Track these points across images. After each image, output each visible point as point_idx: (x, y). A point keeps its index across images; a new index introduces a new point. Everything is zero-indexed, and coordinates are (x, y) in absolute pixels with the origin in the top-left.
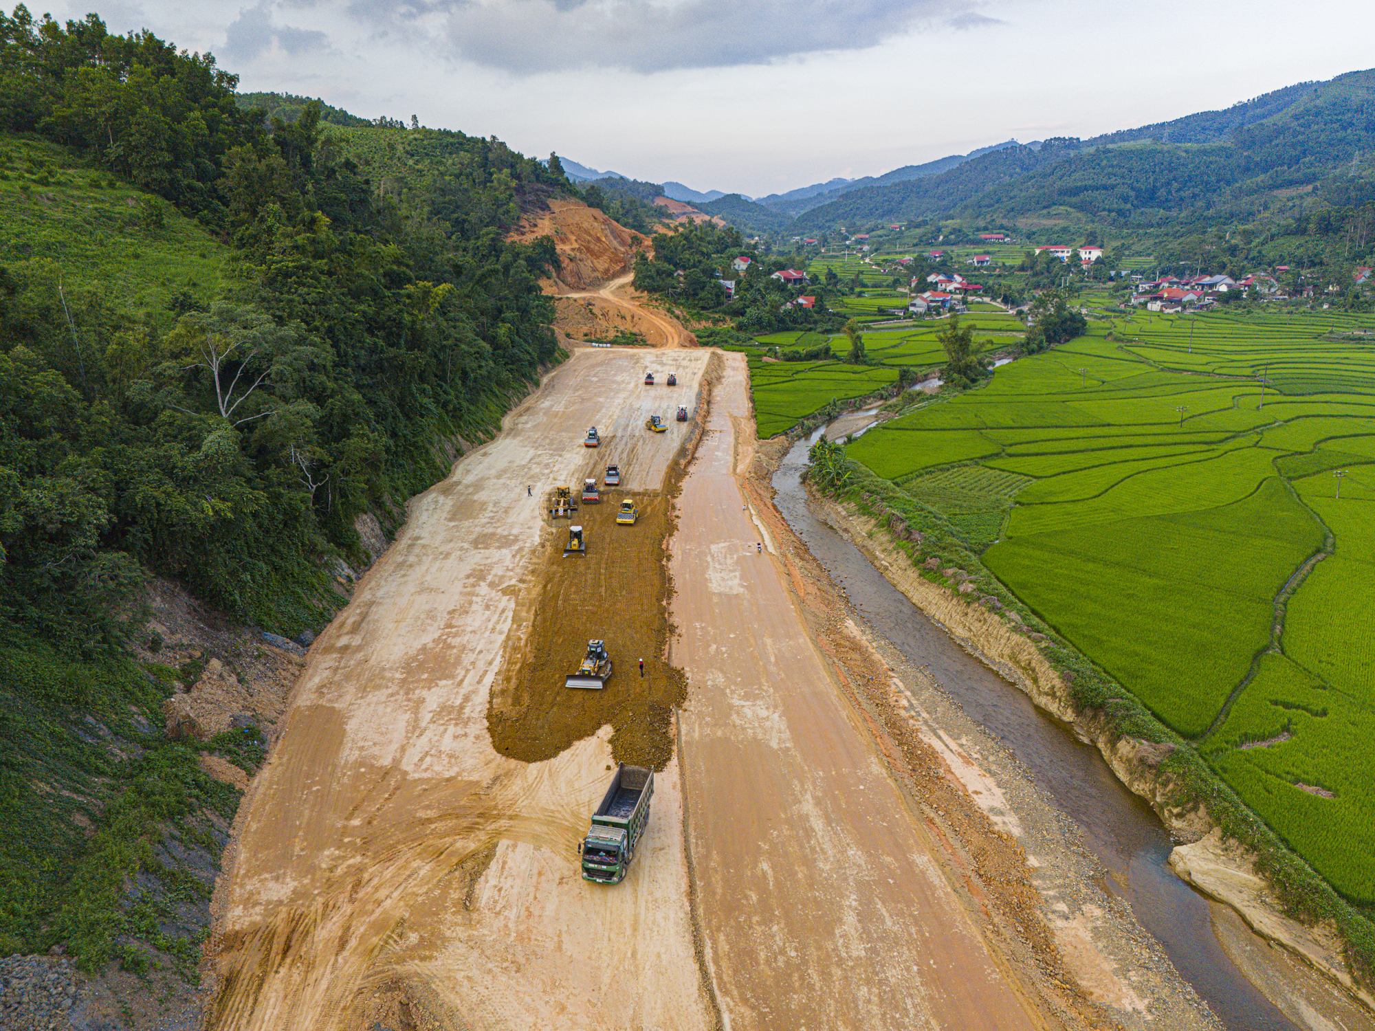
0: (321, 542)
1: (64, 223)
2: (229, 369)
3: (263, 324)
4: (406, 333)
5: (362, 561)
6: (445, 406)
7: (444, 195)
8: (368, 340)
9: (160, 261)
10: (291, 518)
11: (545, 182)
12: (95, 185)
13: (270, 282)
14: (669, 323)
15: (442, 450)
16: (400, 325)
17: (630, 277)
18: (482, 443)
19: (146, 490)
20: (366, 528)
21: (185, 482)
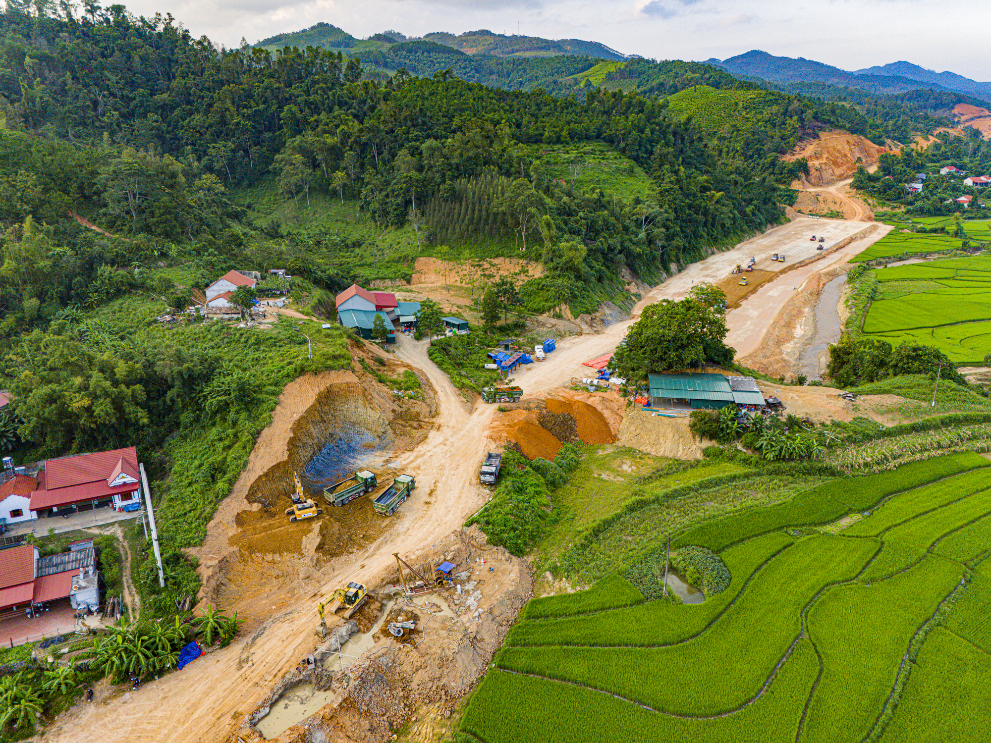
0: (660, 267)
1: (607, 173)
2: (647, 218)
3: (657, 208)
4: (702, 210)
5: (670, 274)
6: (712, 236)
7: (753, 136)
8: (687, 212)
9: (631, 184)
10: (654, 258)
11: (820, 122)
12: (616, 158)
13: (661, 193)
14: (861, 207)
15: (706, 251)
16: (700, 207)
17: (850, 181)
18: (723, 251)
19: (627, 244)
20: (673, 267)
21: (634, 244)
